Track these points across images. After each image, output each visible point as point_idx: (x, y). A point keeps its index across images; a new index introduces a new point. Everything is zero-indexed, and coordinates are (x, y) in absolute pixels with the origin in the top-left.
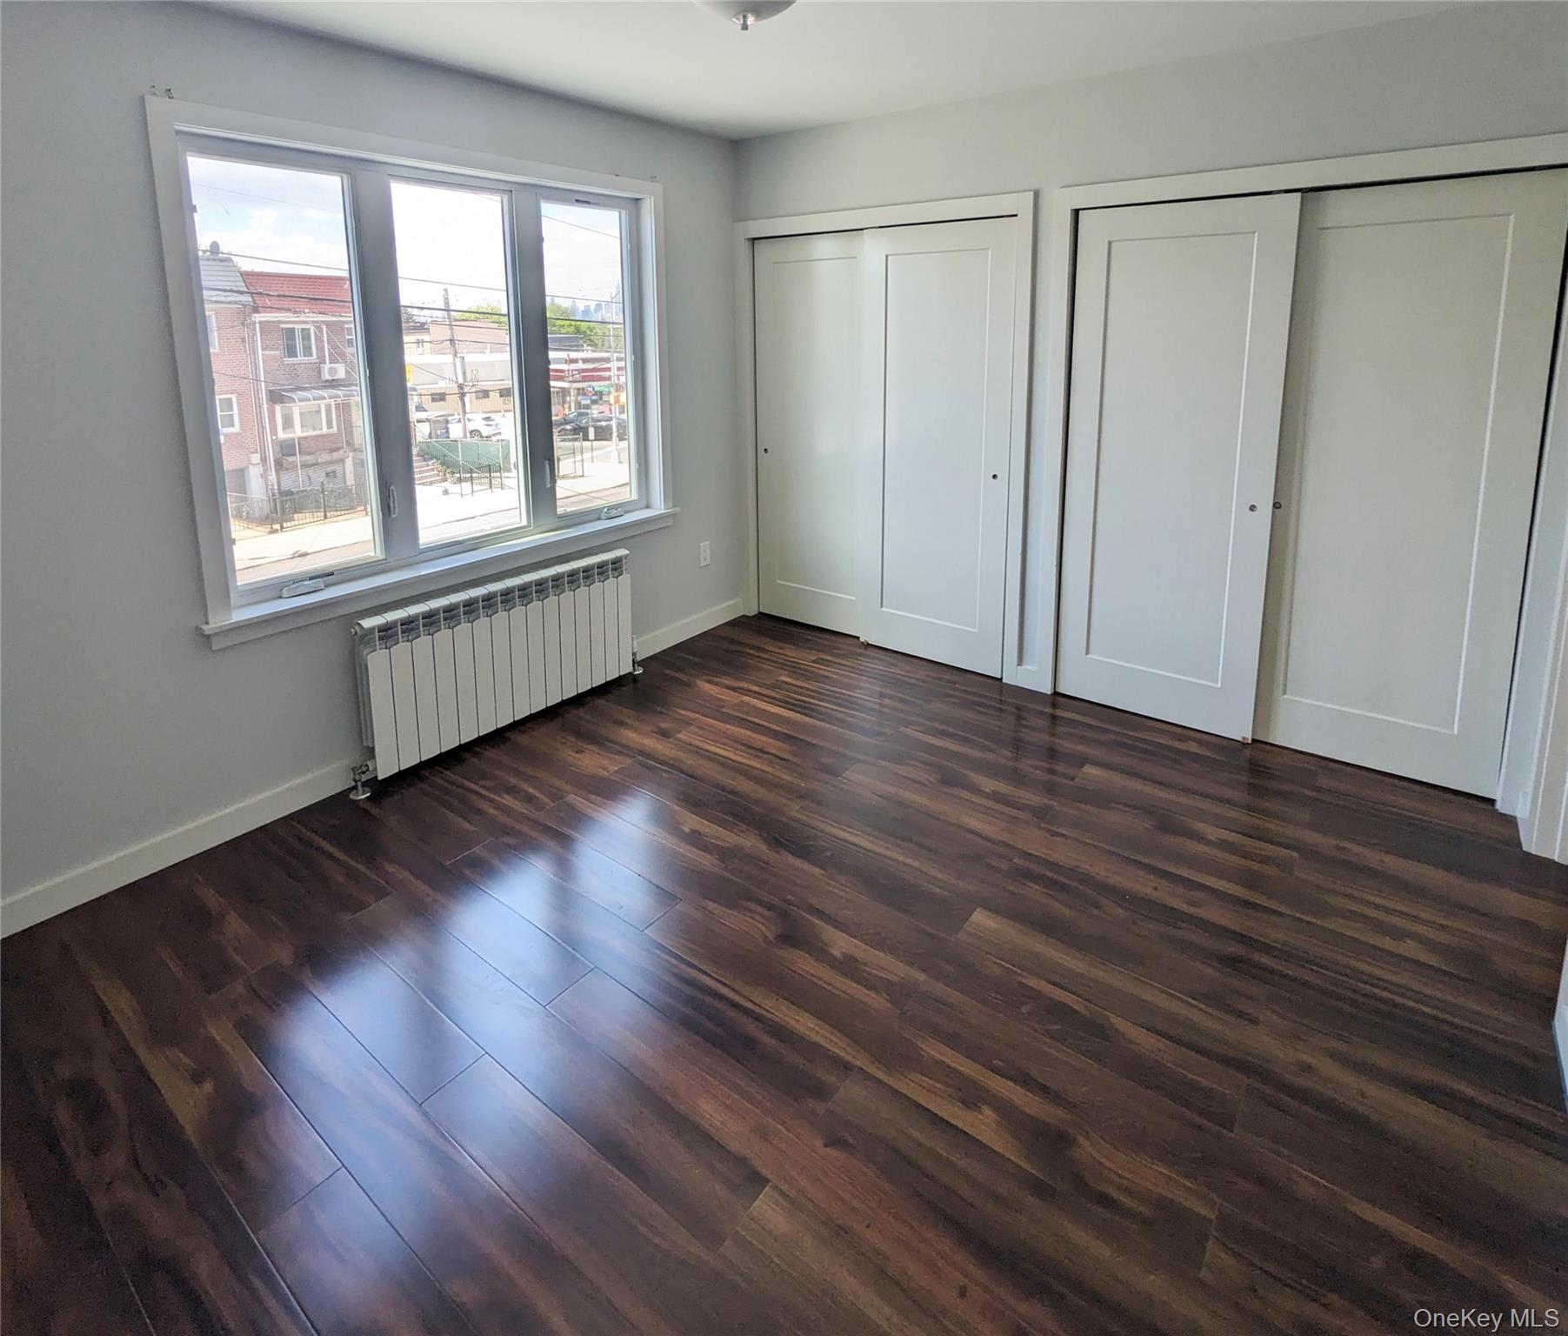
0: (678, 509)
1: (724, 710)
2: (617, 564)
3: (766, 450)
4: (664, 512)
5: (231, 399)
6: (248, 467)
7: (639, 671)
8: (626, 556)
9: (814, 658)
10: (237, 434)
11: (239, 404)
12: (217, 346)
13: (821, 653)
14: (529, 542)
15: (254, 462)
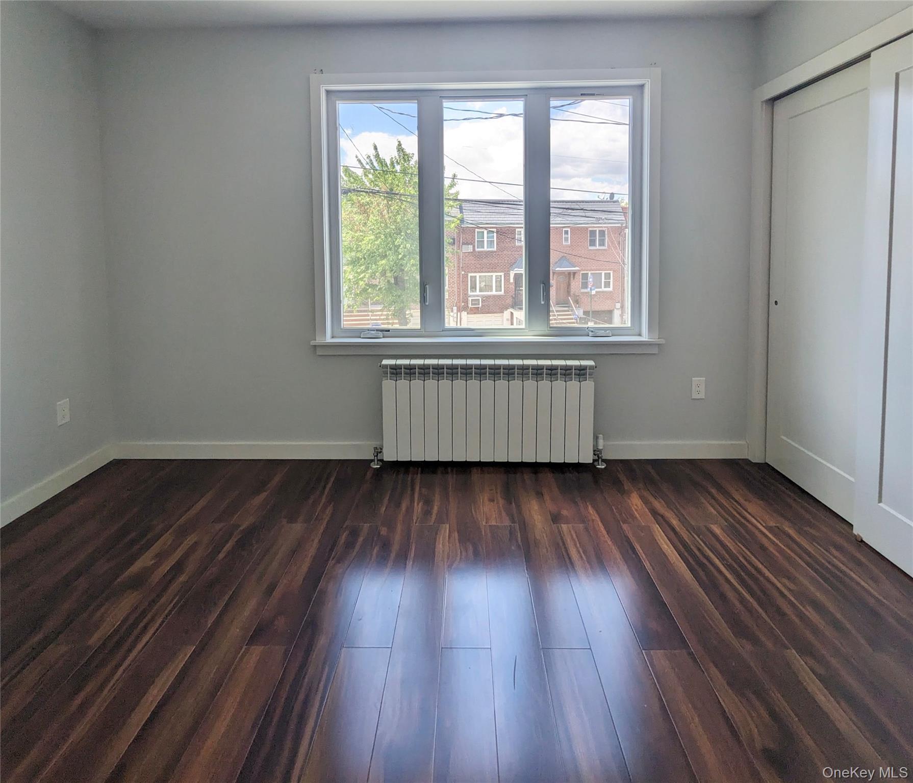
0: (662, 341)
1: (625, 526)
2: (581, 372)
3: (776, 302)
4: (647, 340)
5: (610, 273)
6: (614, 310)
7: (602, 466)
8: (591, 367)
9: (772, 524)
10: (611, 292)
11: (613, 276)
12: (606, 246)
13: (787, 523)
14: (515, 339)
15: (617, 307)
